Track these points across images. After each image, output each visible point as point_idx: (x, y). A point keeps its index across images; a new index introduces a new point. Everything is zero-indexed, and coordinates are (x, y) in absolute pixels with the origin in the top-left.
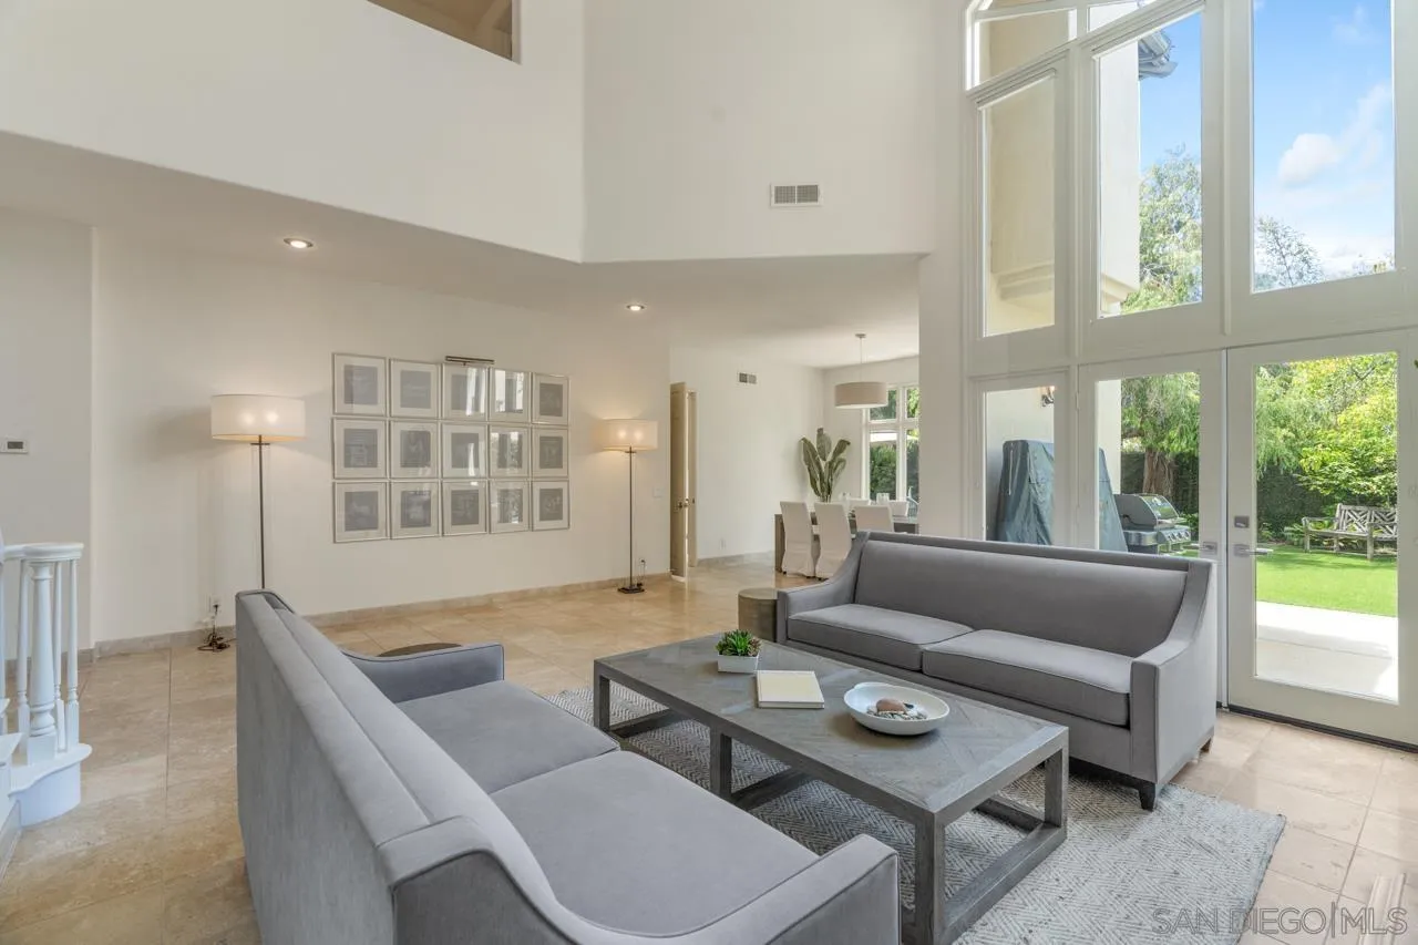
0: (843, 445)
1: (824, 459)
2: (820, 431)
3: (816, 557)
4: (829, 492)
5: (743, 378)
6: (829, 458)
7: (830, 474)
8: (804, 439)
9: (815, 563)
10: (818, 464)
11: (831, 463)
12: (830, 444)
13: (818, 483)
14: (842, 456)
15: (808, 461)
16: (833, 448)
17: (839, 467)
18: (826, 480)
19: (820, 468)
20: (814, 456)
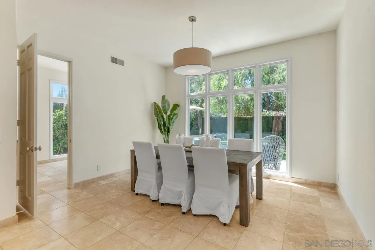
0: (176, 106)
1: (166, 113)
2: (163, 98)
3: (160, 184)
4: (168, 132)
5: (114, 60)
6: (168, 113)
7: (169, 122)
8: (155, 103)
9: (159, 190)
10: (162, 117)
11: (169, 116)
12: (169, 105)
13: (162, 127)
14: (175, 112)
15: (157, 115)
16: (170, 109)
17: (174, 118)
18: (167, 125)
19: (163, 118)
20: (160, 112)
